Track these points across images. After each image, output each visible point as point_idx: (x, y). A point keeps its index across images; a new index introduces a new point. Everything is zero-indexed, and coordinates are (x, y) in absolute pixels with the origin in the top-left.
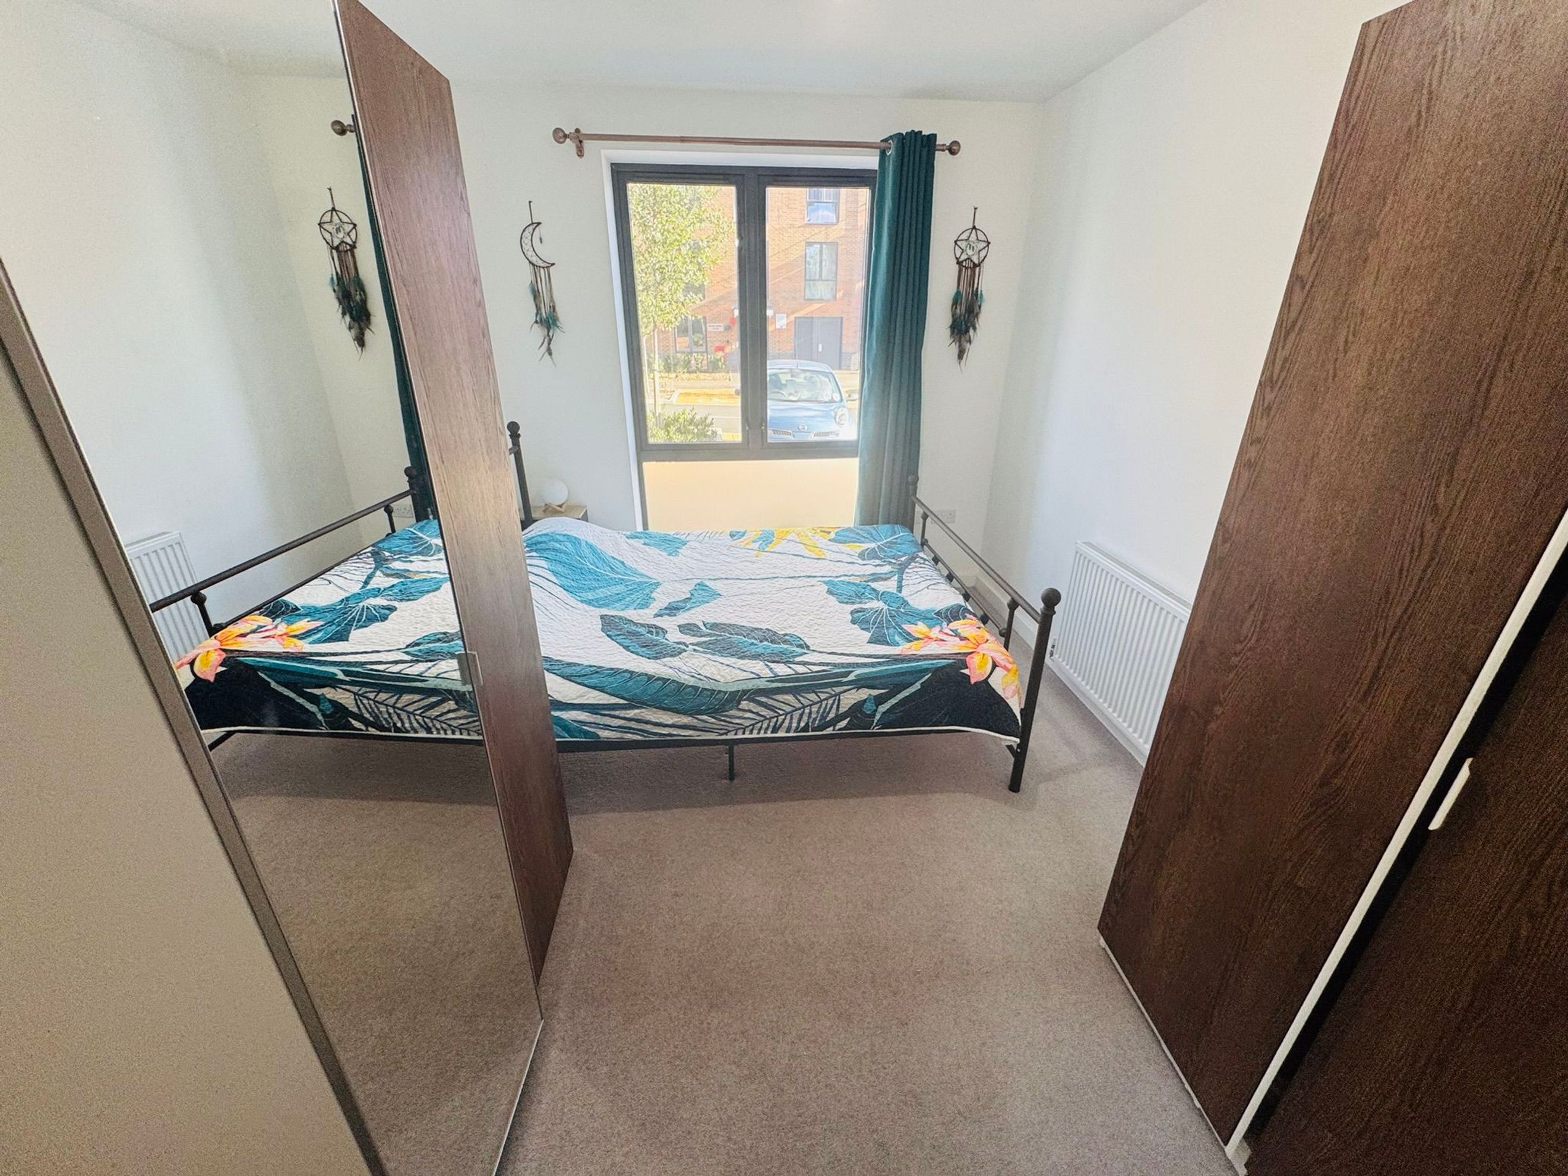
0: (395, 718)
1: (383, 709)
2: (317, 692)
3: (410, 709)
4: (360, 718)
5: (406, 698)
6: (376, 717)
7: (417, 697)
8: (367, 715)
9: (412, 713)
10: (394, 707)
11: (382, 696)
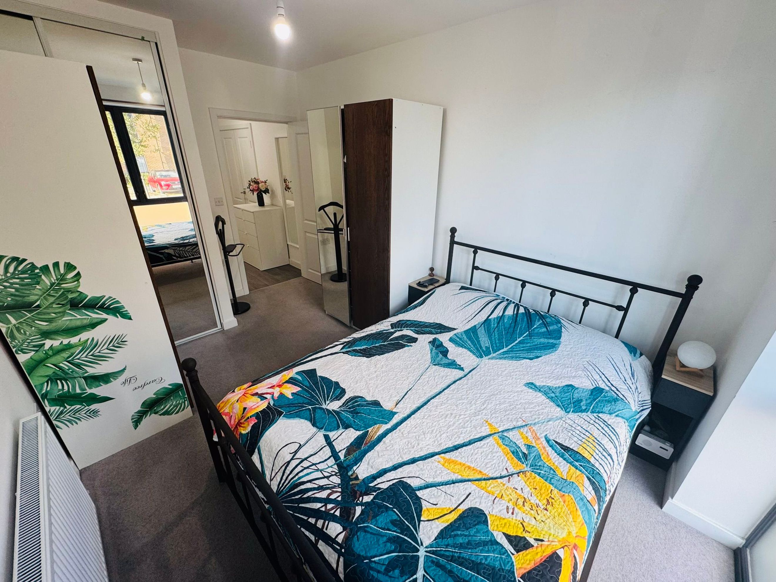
0: (185, 254)
1: (181, 252)
2: (163, 251)
3: (189, 250)
4: (175, 256)
5: (187, 248)
6: (179, 255)
7: (190, 247)
8: (177, 255)
9: (189, 252)
10: (184, 251)
11: (181, 248)
